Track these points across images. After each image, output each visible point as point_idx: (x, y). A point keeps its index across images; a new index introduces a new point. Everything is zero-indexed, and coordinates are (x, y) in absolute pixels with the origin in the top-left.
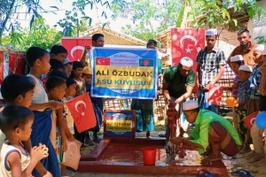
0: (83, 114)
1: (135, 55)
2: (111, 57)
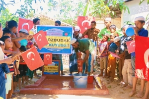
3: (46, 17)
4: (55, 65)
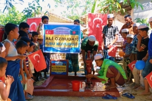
0: (39, 61)
1: (68, 28)
2: (54, 30)
3: (53, 14)
4: (63, 65)
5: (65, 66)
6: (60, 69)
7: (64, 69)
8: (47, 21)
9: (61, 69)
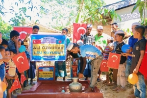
4: (50, 71)
5: (52, 72)
6: (47, 75)
7: (51, 75)
8: (37, 31)
9: (49, 75)
